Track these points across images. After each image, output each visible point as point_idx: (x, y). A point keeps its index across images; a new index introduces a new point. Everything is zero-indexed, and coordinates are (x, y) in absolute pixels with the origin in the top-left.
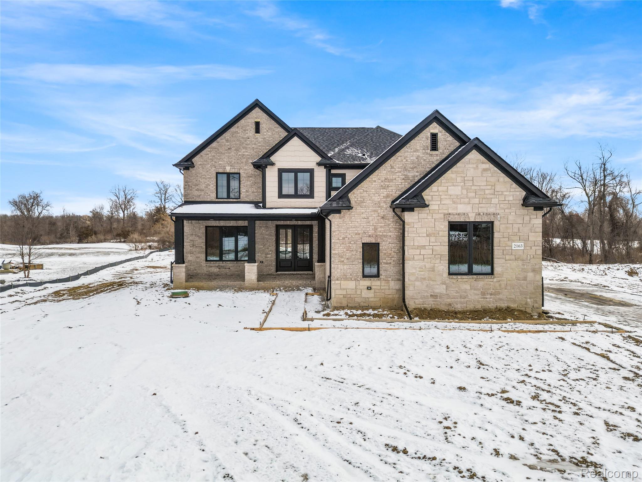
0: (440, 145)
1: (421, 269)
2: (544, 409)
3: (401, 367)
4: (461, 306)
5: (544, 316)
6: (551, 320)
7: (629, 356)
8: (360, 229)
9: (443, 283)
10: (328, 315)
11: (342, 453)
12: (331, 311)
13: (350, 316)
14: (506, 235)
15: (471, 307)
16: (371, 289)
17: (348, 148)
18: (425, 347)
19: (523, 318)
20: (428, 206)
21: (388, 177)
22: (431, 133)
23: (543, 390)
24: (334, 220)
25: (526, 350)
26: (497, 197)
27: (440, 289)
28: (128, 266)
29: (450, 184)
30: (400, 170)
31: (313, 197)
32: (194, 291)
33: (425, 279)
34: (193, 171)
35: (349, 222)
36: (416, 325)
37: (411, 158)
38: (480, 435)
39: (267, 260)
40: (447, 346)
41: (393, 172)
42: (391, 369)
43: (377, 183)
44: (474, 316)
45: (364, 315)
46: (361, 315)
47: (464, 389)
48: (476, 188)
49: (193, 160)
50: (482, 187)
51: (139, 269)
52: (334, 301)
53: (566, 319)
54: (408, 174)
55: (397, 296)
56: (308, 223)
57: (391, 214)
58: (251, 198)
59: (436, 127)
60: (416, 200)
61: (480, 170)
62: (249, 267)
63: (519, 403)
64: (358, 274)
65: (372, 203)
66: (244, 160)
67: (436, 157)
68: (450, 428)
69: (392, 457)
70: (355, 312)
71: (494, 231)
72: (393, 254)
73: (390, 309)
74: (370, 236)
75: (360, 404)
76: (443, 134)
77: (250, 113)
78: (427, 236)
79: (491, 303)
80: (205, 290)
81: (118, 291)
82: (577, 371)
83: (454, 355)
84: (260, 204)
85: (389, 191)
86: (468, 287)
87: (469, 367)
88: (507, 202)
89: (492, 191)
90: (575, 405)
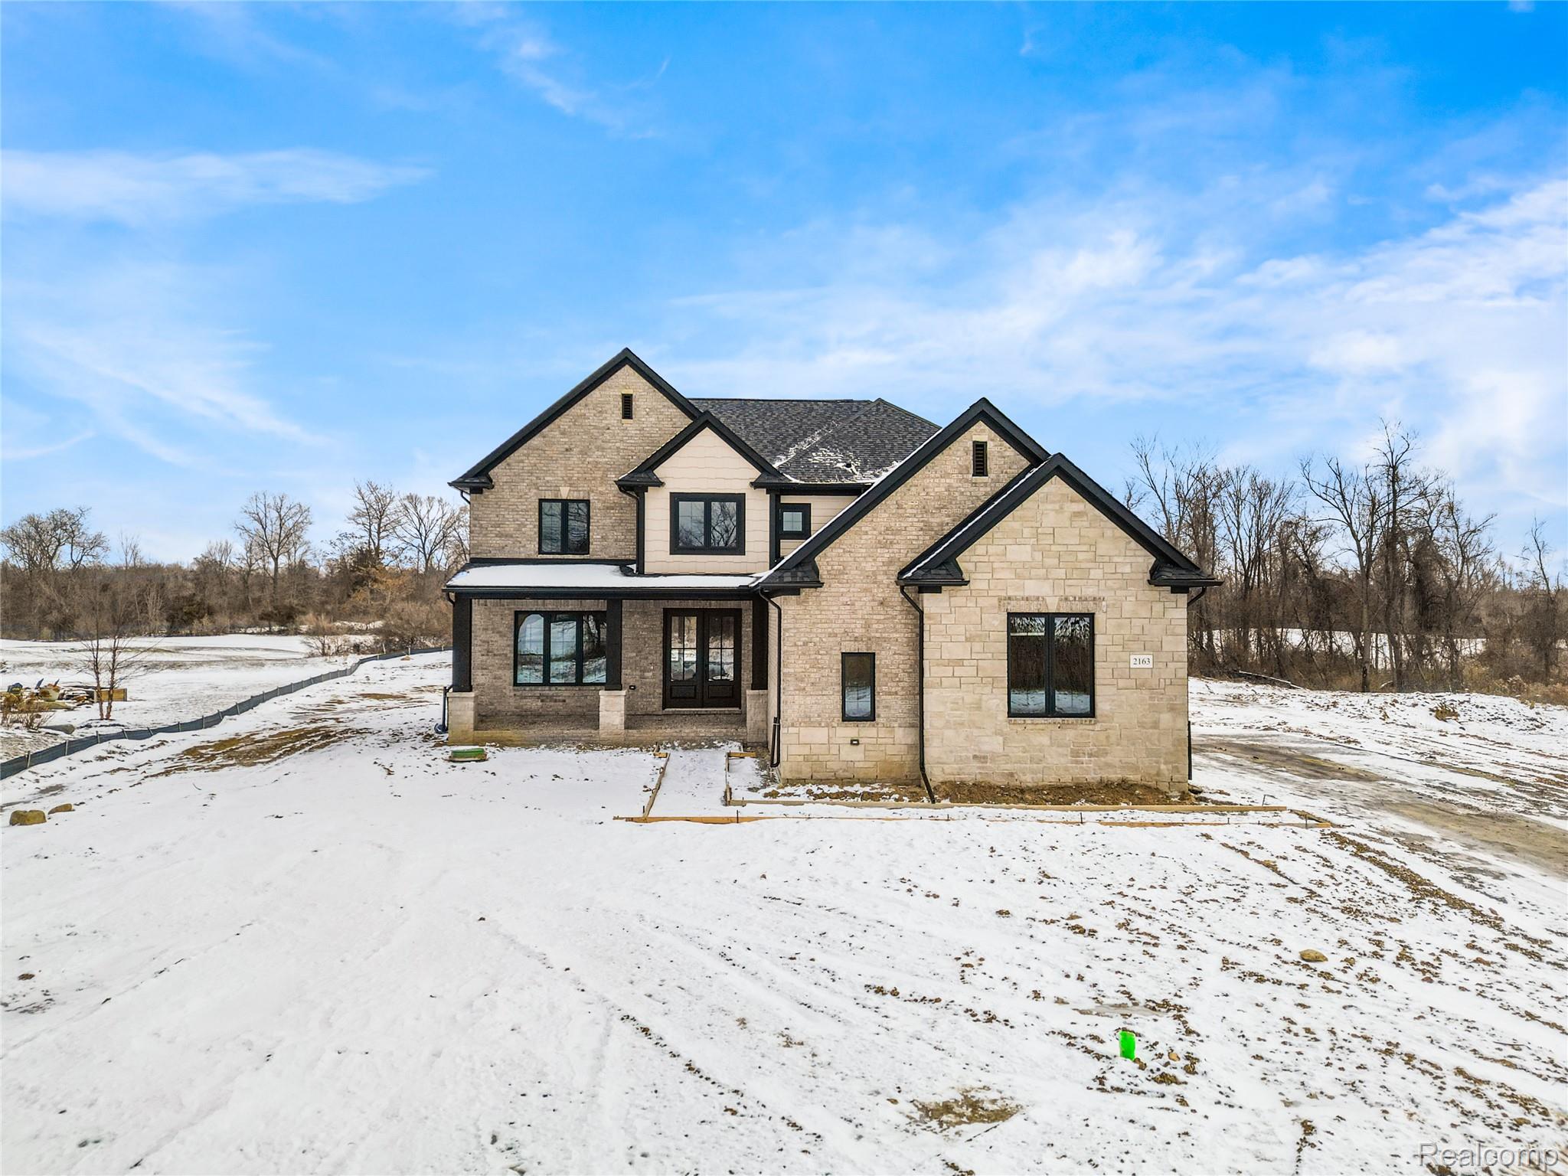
0: (991, 464)
1: (956, 706)
2: (1132, 942)
3: (903, 880)
4: (1032, 778)
5: (1192, 796)
6: (1203, 804)
7: (1316, 866)
8: (838, 626)
9: (998, 733)
10: (774, 794)
11: (798, 996)
12: (778, 788)
13: (817, 797)
14: (1118, 639)
15: (1051, 779)
16: (858, 744)
17: (816, 450)
18: (952, 850)
19: (1152, 801)
20: (967, 583)
21: (893, 524)
22: (974, 442)
23: (1140, 915)
24: (786, 608)
25: (1134, 855)
26: (1101, 567)
27: (992, 744)
28: (318, 694)
29: (1010, 541)
30: (915, 511)
31: (743, 553)
32: (493, 749)
33: (962, 724)
34: (490, 496)
35: (817, 612)
36: (942, 813)
37: (936, 490)
38: (1015, 974)
39: (645, 684)
40: (992, 848)
41: (901, 516)
42: (886, 885)
43: (870, 537)
44: (1057, 798)
45: (845, 794)
46: (838, 796)
47: (1007, 913)
48: (1059, 548)
49: (491, 473)
50: (1070, 548)
51: (346, 700)
52: (785, 769)
53: (1231, 803)
54: (931, 520)
55: (909, 759)
56: (731, 604)
57: (898, 596)
58: (612, 553)
59: (983, 431)
60: (944, 572)
61: (1067, 515)
62: (607, 699)
63: (1092, 933)
64: (834, 715)
65: (860, 576)
66: (599, 474)
67: (986, 487)
68: (972, 966)
69: (875, 999)
70: (826, 789)
71: (1096, 632)
72: (901, 675)
73: (896, 783)
74: (856, 639)
75: (829, 934)
76: (996, 443)
77: (613, 377)
78: (967, 640)
79: (1091, 772)
80: (516, 746)
81: (326, 748)
82: (1212, 888)
83: (1001, 863)
84: (630, 566)
85: (893, 553)
86: (1045, 740)
87: (1024, 880)
88: (1119, 576)
89: (1090, 555)
90: (1184, 935)
